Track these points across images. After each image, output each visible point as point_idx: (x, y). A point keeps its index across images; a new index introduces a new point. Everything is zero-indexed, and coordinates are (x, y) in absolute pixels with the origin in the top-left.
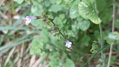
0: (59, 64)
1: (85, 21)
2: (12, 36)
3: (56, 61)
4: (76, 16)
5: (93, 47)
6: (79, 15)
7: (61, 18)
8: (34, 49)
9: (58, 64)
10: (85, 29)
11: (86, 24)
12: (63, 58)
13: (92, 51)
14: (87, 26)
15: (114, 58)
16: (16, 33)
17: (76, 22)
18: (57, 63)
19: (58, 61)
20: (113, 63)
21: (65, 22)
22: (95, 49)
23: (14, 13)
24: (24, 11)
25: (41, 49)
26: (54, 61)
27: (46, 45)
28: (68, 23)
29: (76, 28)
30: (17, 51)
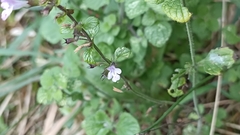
0: (105, 125)
1: (159, 25)
2: (7, 70)
3: (97, 117)
4: (141, 12)
5: (174, 82)
6: (146, 9)
7: (107, 25)
8: (46, 91)
9: (101, 125)
10: (160, 41)
11: (163, 31)
12: (112, 112)
13: (173, 91)
14: (164, 36)
15: (224, 112)
16: (15, 65)
17: (139, 32)
18: (98, 122)
19: (101, 117)
20: (221, 124)
21: (116, 32)
22: (179, 88)
23: (11, 23)
24: (32, 19)
25: (63, 92)
26: (94, 119)
27: (73, 83)
28: (123, 36)
29: (140, 44)
30: (17, 102)
